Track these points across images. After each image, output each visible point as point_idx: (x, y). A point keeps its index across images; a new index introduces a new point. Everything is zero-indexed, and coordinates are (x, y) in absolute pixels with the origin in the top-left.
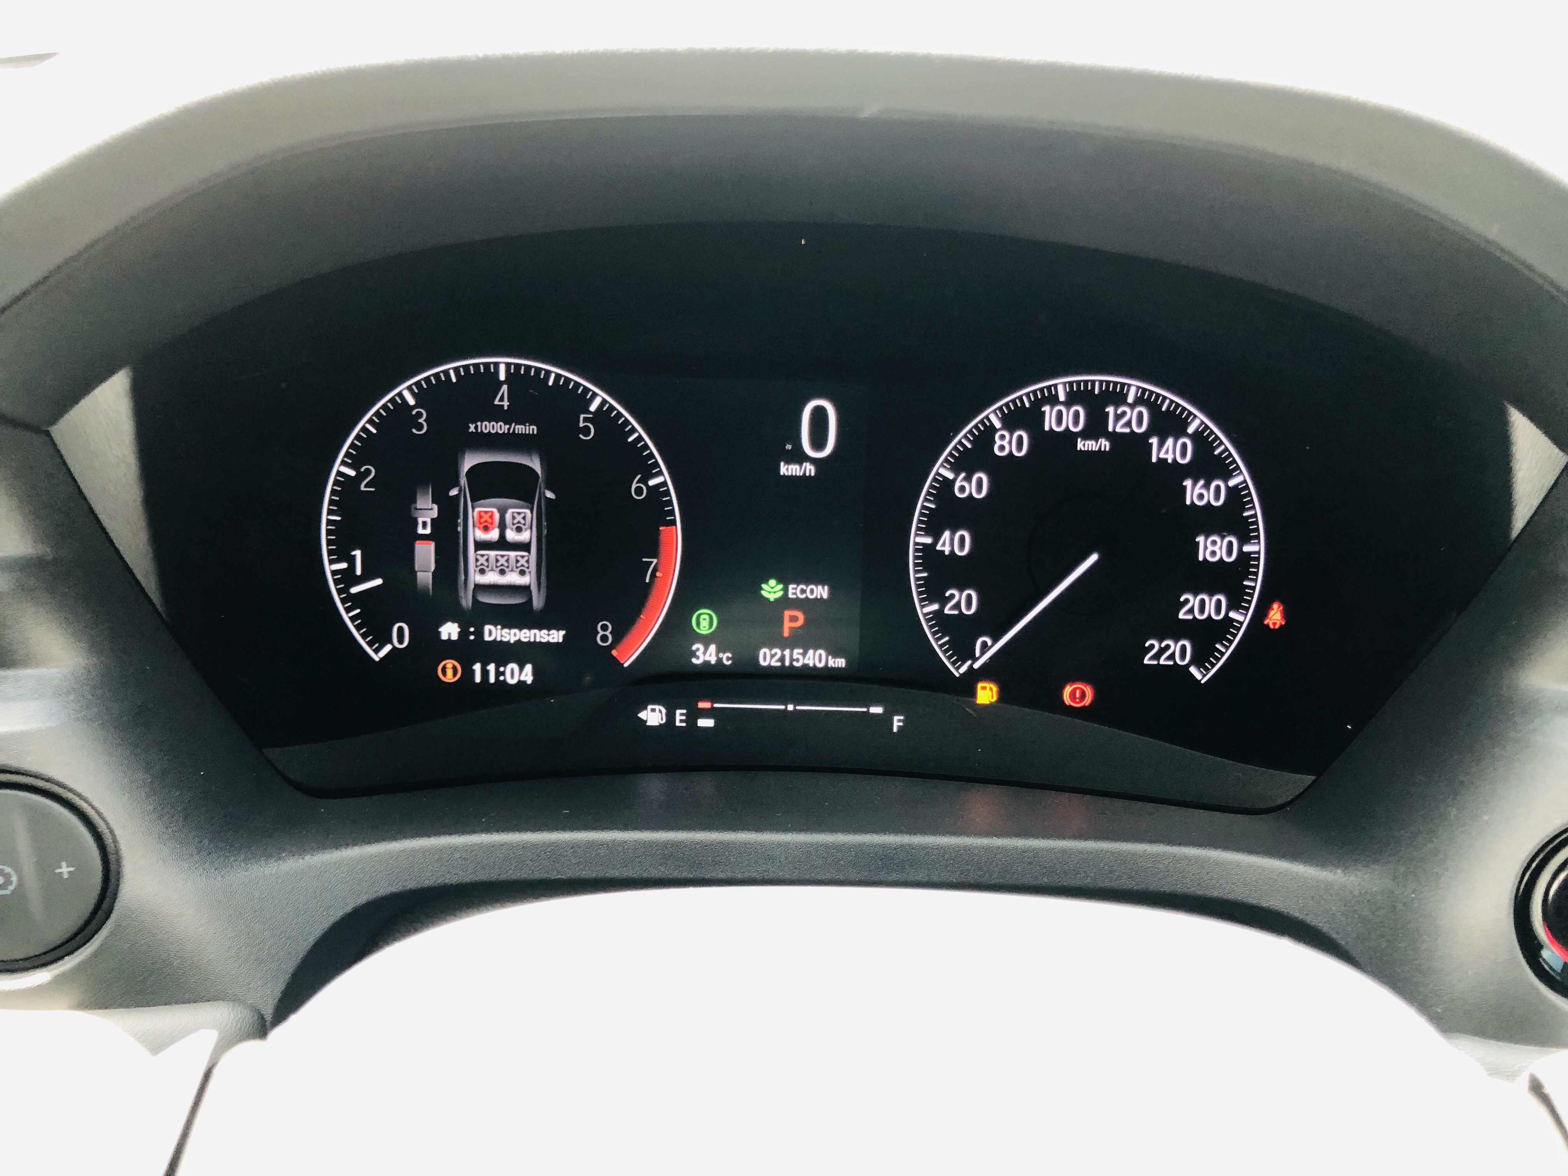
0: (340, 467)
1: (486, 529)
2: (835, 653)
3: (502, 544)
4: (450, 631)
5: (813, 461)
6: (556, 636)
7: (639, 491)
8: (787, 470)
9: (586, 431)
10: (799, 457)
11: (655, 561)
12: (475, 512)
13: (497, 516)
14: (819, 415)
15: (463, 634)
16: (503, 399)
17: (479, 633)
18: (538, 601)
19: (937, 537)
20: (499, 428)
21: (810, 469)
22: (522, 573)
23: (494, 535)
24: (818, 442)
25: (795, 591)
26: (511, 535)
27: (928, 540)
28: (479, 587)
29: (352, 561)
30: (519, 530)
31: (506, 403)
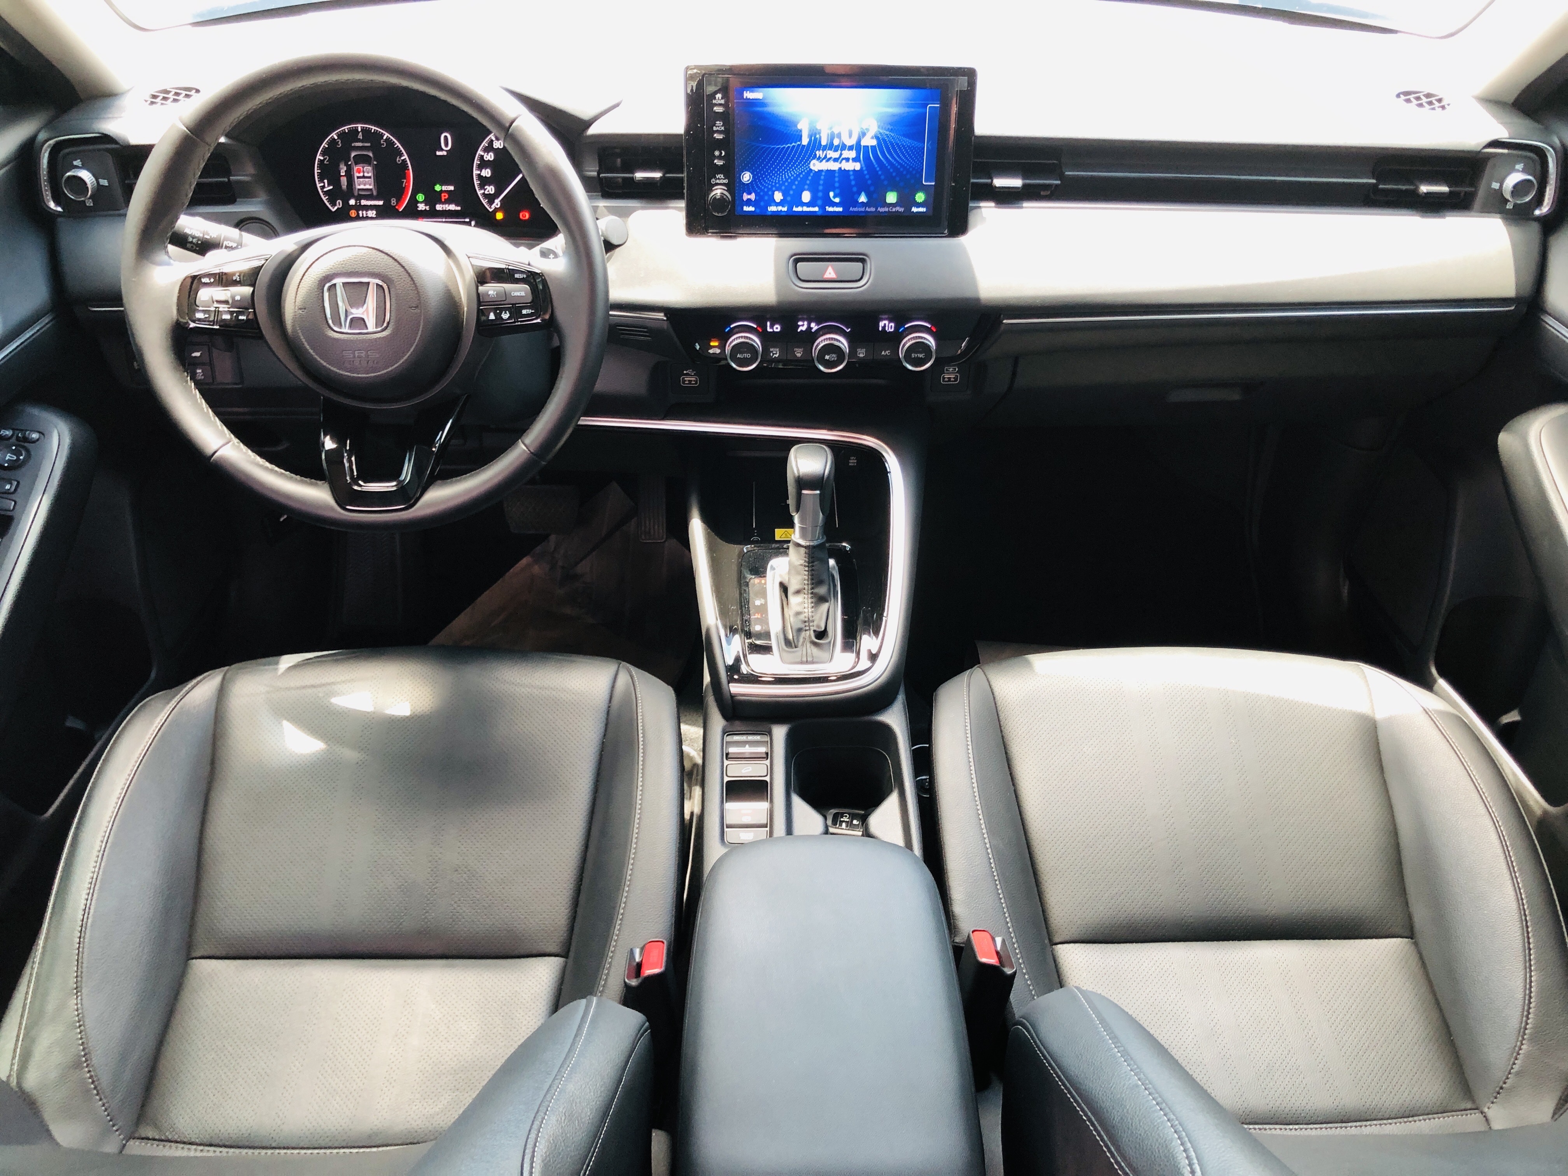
0: (319, 157)
1: (359, 173)
2: (457, 205)
3: (364, 177)
4: (352, 202)
5: (446, 151)
6: (381, 203)
7: (399, 161)
8: (438, 153)
9: (383, 144)
10: (442, 150)
11: (405, 181)
12: (355, 168)
13: (362, 169)
14: (446, 138)
15: (356, 203)
16: (360, 136)
17: (360, 203)
18: (375, 193)
19: (481, 171)
20: (360, 144)
21: (445, 153)
22: (370, 185)
23: (361, 175)
24: (446, 145)
25: (444, 188)
26: (366, 175)
27: (479, 172)
28: (359, 189)
29: (324, 183)
30: (368, 173)
31: (361, 138)
